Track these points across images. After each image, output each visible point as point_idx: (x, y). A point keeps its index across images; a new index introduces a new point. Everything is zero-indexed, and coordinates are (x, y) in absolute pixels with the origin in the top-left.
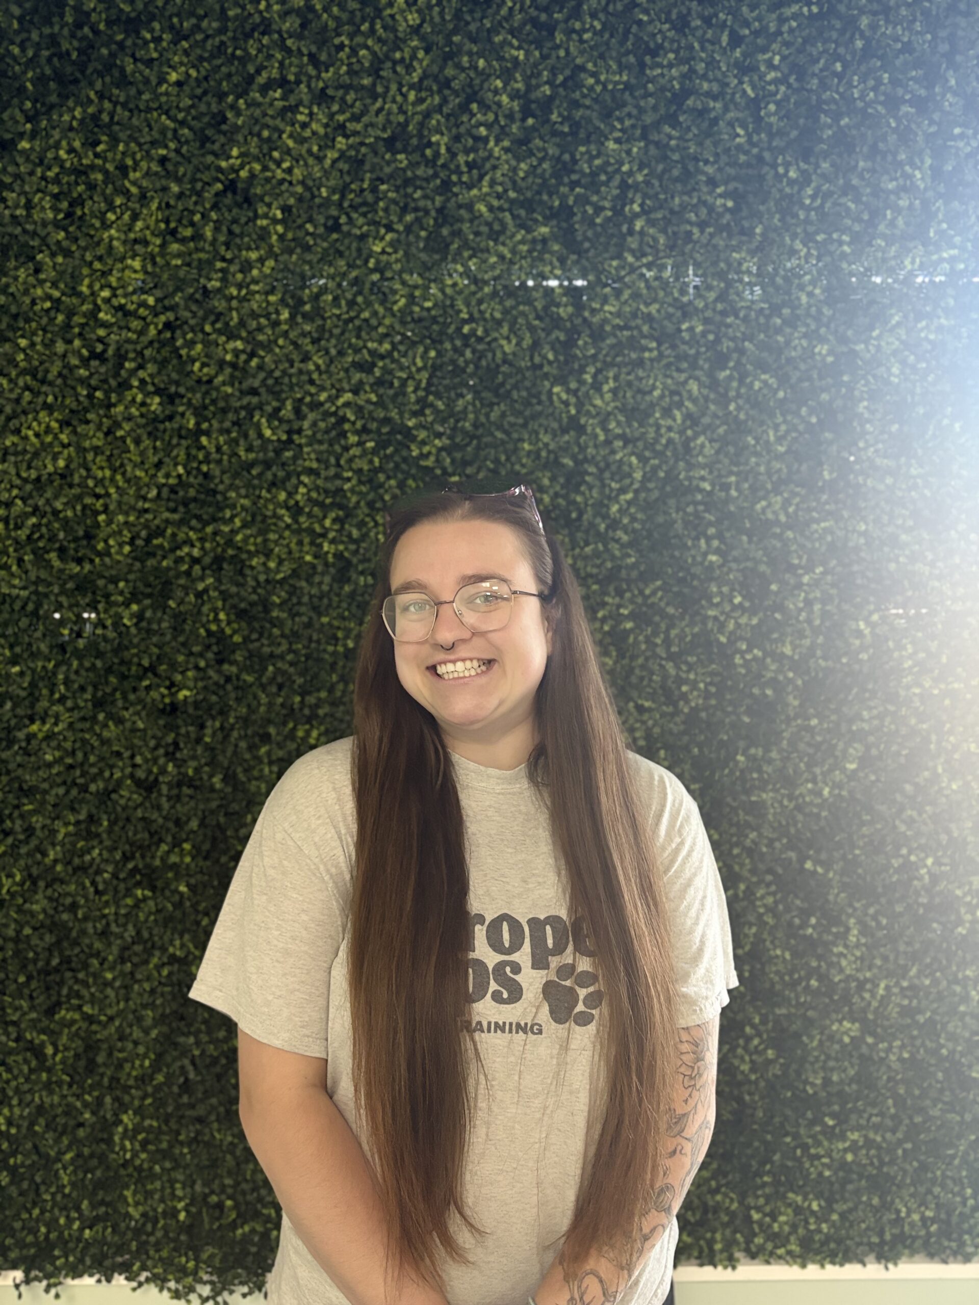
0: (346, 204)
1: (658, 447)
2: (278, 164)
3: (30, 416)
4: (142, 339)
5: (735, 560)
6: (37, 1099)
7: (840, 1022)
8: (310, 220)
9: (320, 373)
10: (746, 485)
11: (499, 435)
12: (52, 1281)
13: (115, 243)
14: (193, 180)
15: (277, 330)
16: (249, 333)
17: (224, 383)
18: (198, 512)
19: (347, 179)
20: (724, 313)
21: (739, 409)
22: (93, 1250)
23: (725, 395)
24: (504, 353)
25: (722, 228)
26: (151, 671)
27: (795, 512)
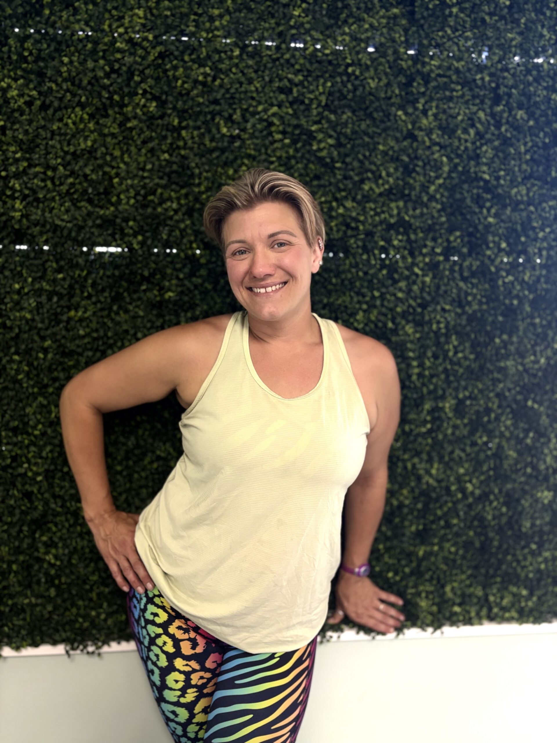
1: (460, 152)
3: (69, 110)
4: (144, 62)
5: (503, 221)
6: (74, 544)
7: (542, 492)
9: (258, 93)
10: (509, 178)
11: (367, 139)
15: (232, 62)
16: (214, 63)
17: (197, 96)
18: (176, 180)
20: (502, 70)
21: (506, 131)
23: (500, 121)
24: (371, 88)
25: (502, 18)
26: (147, 279)
27: (534, 196)
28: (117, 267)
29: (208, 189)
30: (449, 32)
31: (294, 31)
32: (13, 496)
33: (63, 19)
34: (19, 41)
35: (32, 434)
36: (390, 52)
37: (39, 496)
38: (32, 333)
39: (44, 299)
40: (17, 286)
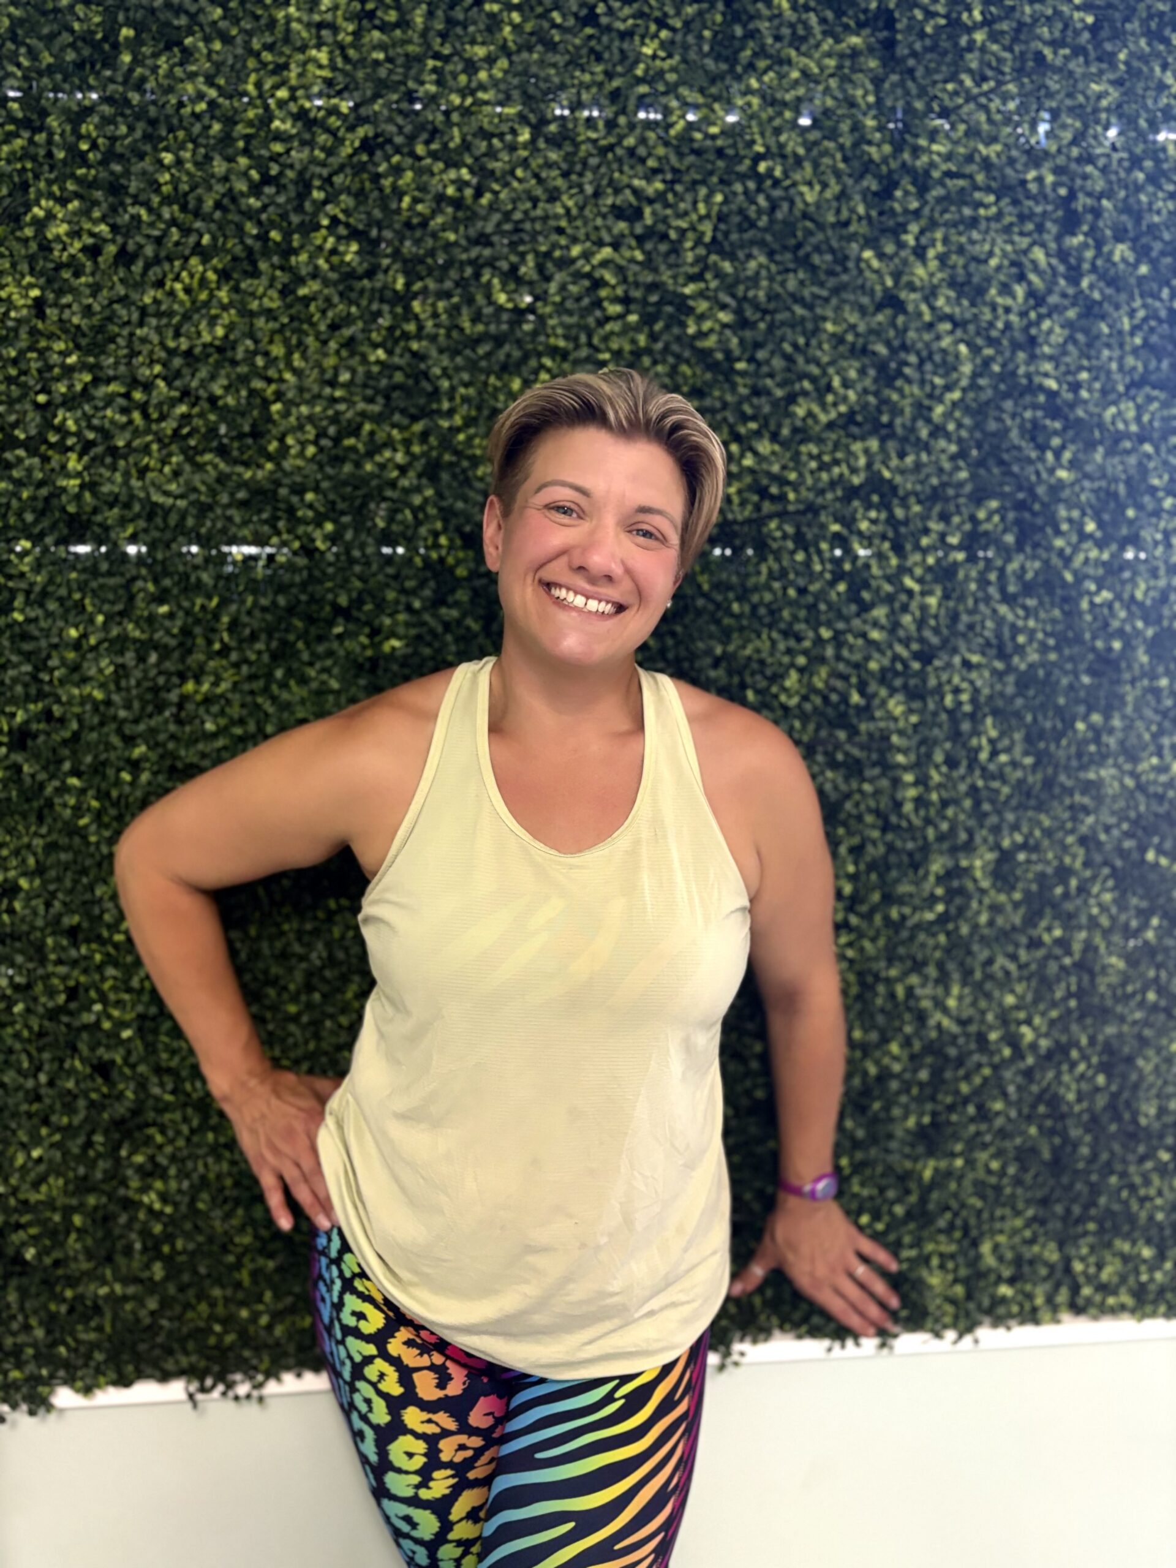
1: (994, 334)
3: (177, 263)
4: (331, 160)
5: (1087, 476)
6: (201, 1169)
9: (571, 219)
10: (1098, 385)
11: (799, 310)
15: (515, 156)
16: (477, 159)
17: (444, 228)
20: (1080, 161)
21: (1092, 286)
23: (1077, 267)
24: (806, 204)
25: (1078, 51)
26: (344, 613)
27: (1151, 422)
28: (282, 589)
29: (469, 422)
30: (968, 82)
31: (643, 89)
32: (72, 1071)
33: (161, 72)
34: (69, 120)
35: (109, 941)
36: (845, 127)
37: (127, 1071)
38: (106, 729)
39: (129, 658)
40: (73, 633)
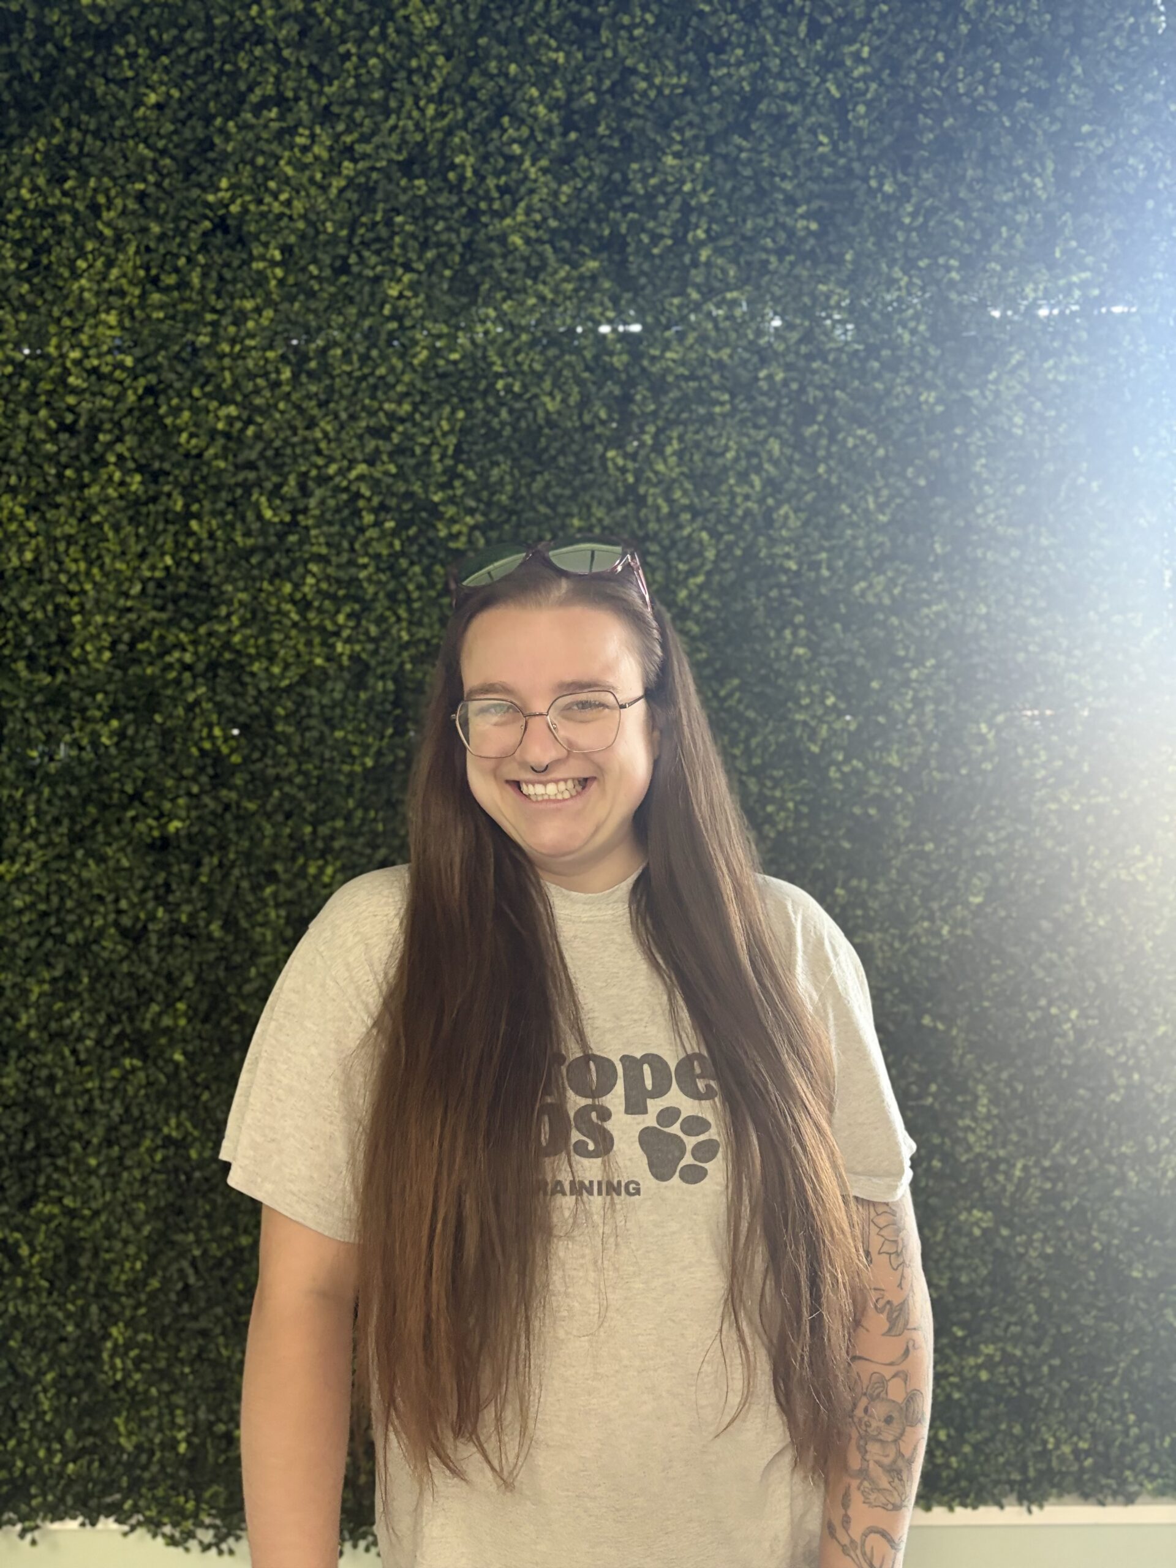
0: (356, 241)
1: (734, 520)
2: (276, 197)
4: (120, 406)
5: (828, 653)
6: (11, 1309)
7: (969, 1210)
8: (315, 261)
9: (329, 441)
10: (841, 563)
11: (543, 509)
12: (27, 1524)
13: (86, 295)
14: (176, 219)
15: (277, 392)
16: (245, 396)
17: (216, 457)
18: (191, 610)
19: (357, 210)
20: (809, 357)
21: (830, 471)
22: (77, 1488)
23: (813, 454)
24: (547, 412)
30: (695, 295)
